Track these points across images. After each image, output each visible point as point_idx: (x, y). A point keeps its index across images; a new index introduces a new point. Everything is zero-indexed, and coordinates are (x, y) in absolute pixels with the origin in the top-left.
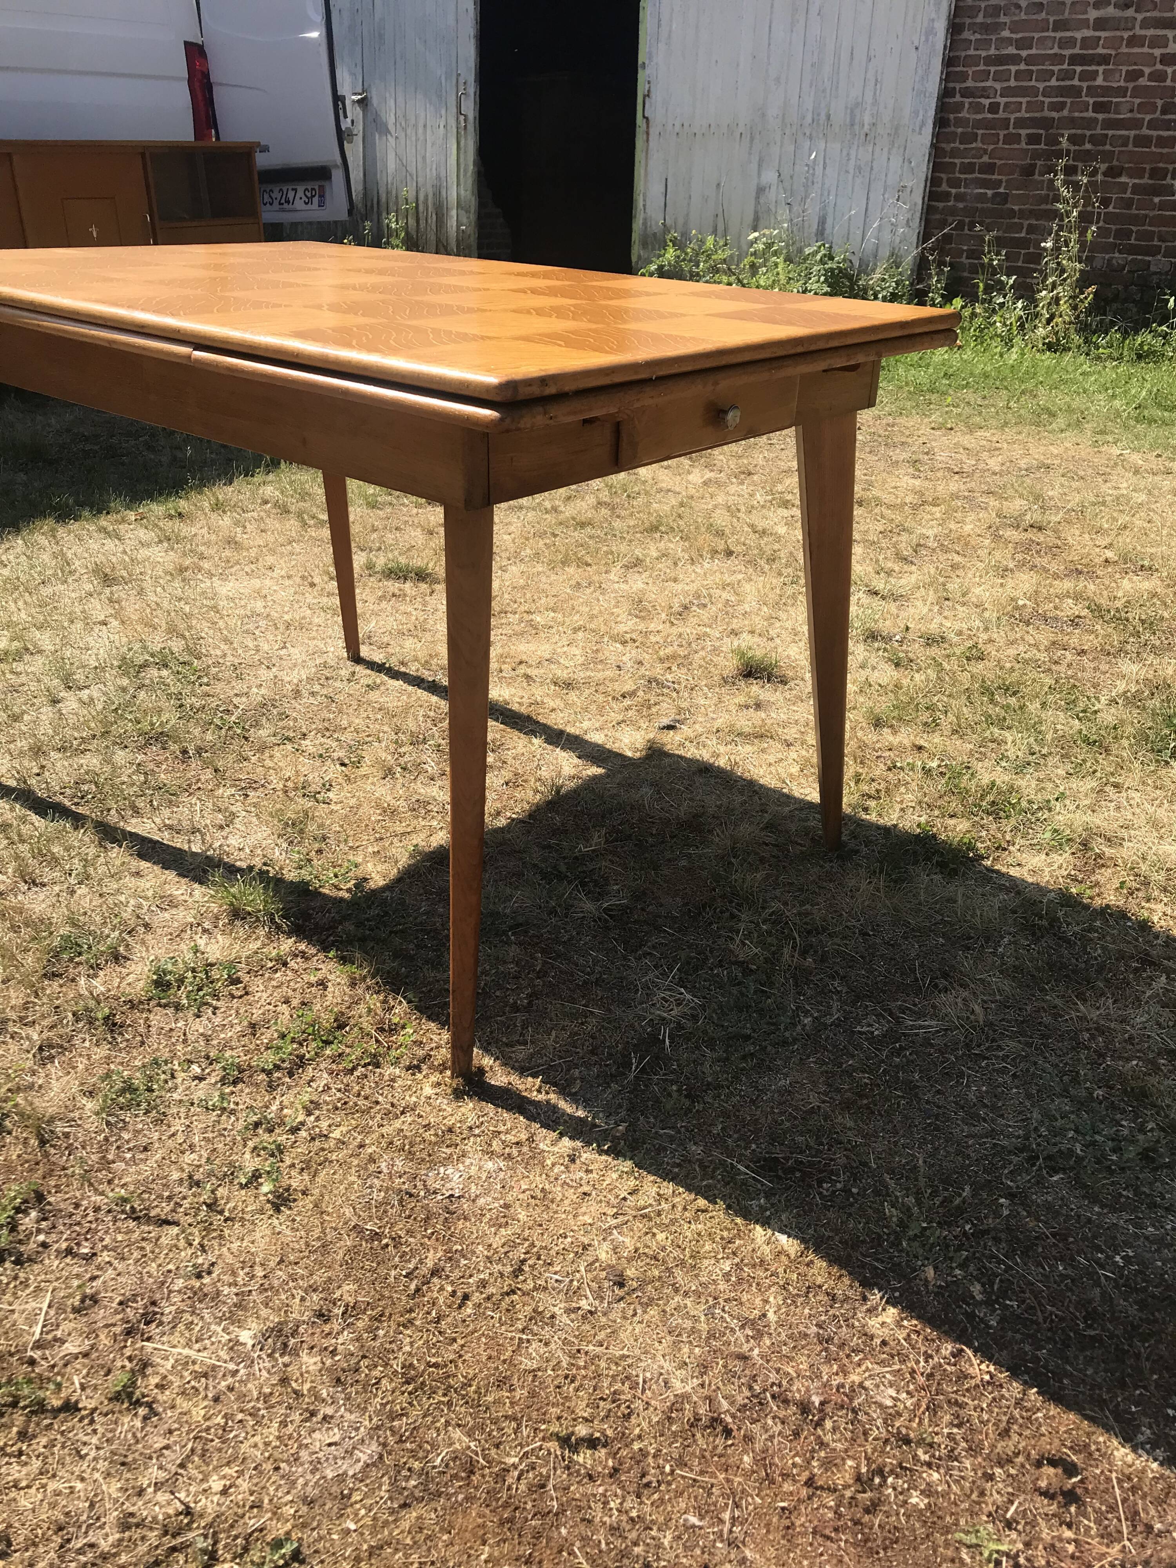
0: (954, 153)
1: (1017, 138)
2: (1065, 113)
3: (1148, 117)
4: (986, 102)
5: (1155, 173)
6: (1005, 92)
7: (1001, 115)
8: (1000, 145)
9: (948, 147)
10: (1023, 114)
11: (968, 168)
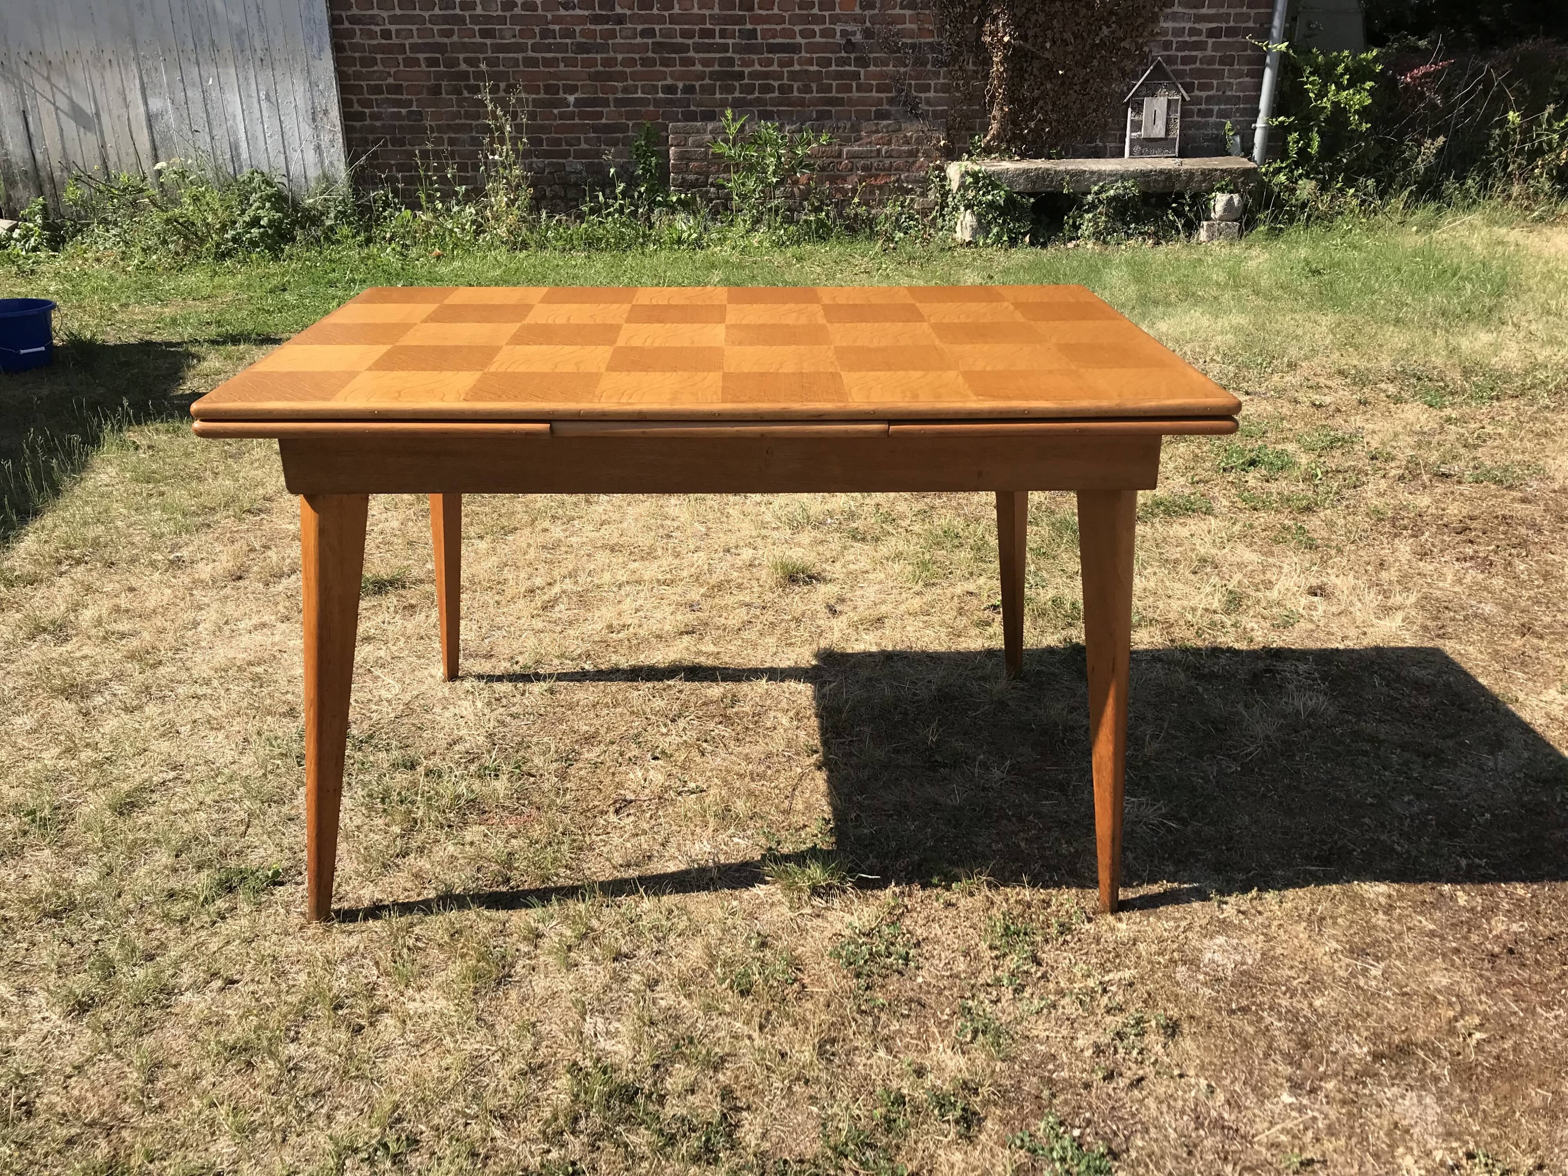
0: (358, 76)
1: (416, 62)
2: (455, 38)
3: (530, 42)
4: (377, 29)
5: (548, 89)
6: (394, 20)
7: (395, 40)
8: (401, 67)
9: (351, 70)
10: (416, 40)
11: (377, 90)
